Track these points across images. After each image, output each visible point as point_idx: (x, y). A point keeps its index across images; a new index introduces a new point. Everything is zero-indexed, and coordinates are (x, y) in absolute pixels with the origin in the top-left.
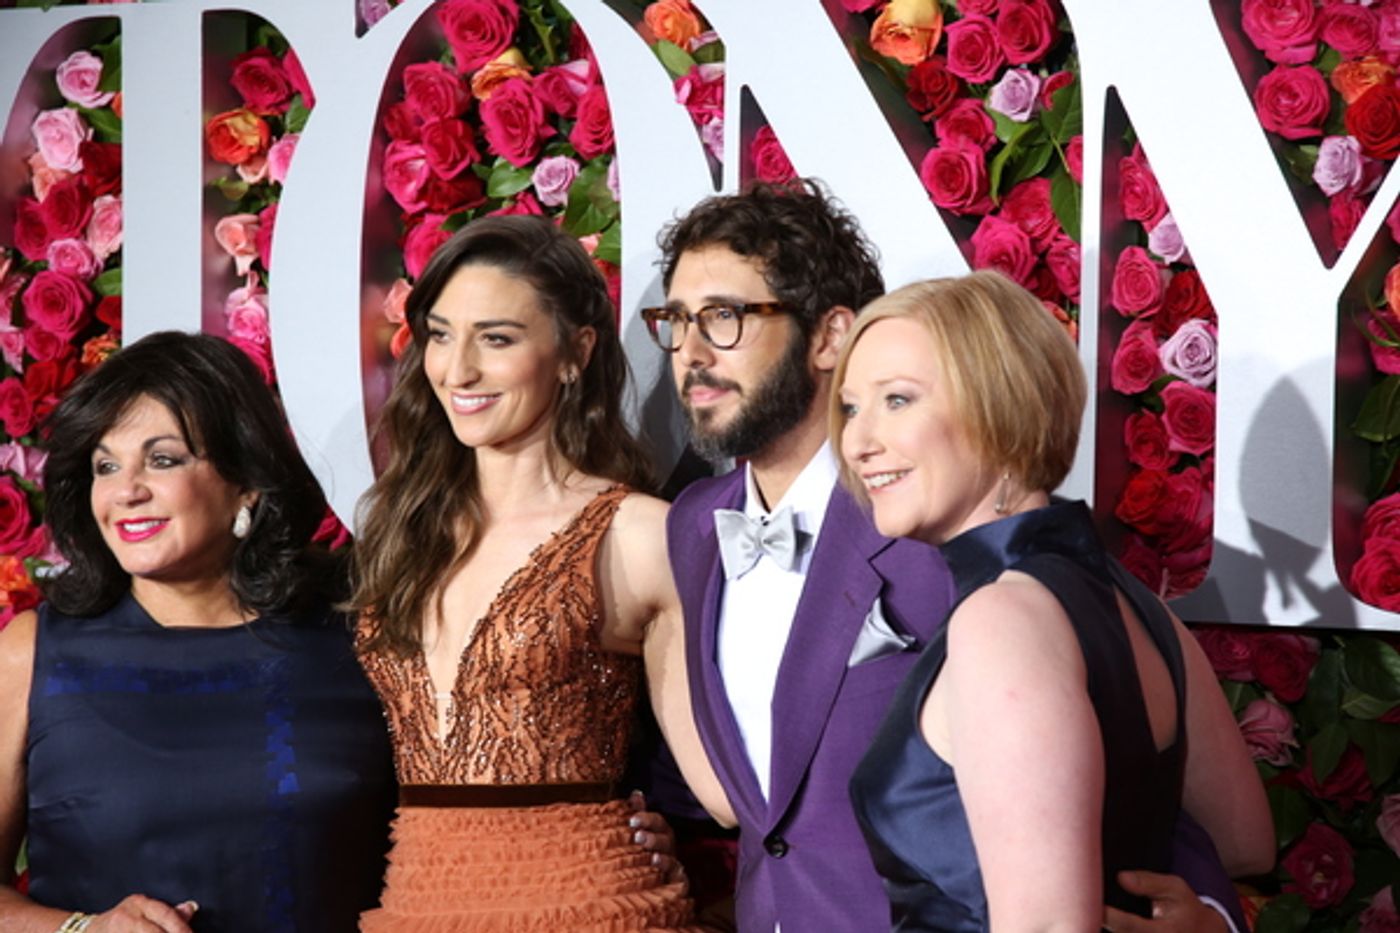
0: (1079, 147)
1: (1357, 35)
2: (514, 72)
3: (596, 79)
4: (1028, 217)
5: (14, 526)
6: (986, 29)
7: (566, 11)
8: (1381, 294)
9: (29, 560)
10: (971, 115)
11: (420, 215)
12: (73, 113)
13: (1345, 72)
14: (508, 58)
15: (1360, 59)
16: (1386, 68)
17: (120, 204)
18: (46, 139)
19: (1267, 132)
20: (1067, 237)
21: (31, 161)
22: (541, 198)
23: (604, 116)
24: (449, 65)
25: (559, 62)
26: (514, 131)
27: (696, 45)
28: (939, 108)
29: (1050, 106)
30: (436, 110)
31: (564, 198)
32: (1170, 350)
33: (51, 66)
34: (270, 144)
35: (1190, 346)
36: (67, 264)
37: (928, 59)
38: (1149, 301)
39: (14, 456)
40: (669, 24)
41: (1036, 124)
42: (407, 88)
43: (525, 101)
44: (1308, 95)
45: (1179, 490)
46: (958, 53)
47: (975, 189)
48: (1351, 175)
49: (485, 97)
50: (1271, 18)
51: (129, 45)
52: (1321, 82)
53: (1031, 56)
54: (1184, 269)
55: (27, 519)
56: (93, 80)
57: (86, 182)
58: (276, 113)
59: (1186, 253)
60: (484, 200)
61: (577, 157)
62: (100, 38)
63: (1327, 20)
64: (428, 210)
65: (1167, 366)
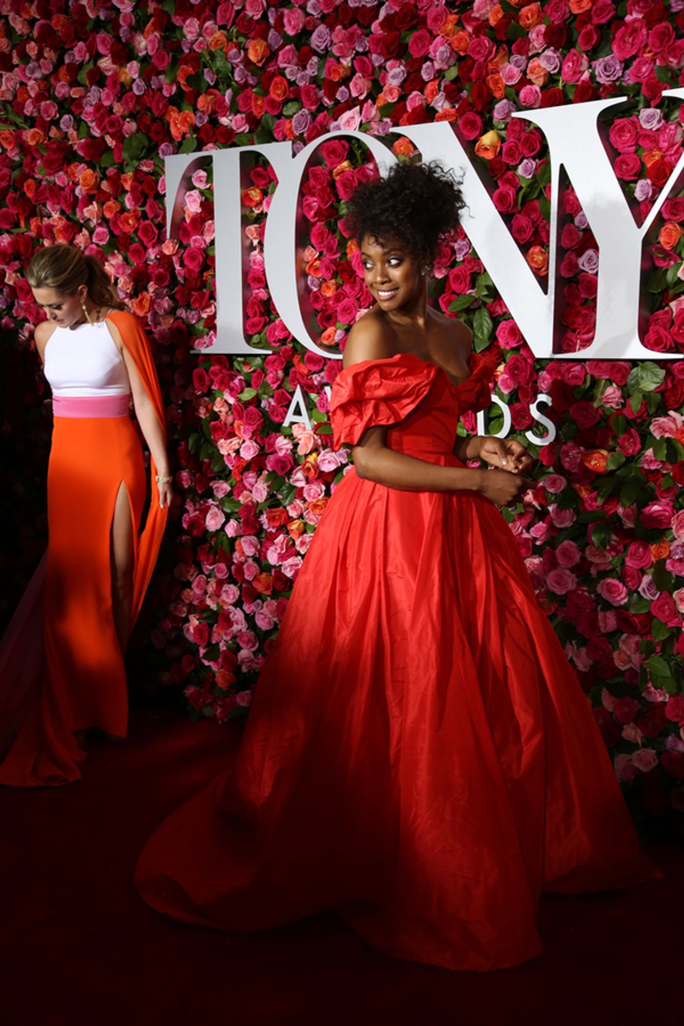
0: (550, 188)
1: (651, 142)
2: (347, 169)
3: (376, 169)
4: (531, 214)
6: (516, 144)
8: (657, 238)
10: (511, 177)
11: (316, 222)
12: (197, 192)
13: (646, 155)
14: (345, 164)
15: (652, 150)
16: (661, 153)
17: (213, 223)
18: (189, 202)
19: (618, 178)
20: (545, 222)
21: (185, 209)
24: (325, 167)
25: (363, 164)
26: (348, 190)
27: (412, 155)
28: (499, 175)
29: (539, 172)
30: (320, 183)
32: (582, 260)
33: (190, 175)
34: (263, 199)
35: (589, 259)
36: (197, 244)
37: (496, 157)
38: (574, 244)
39: (182, 313)
40: (402, 148)
41: (534, 180)
42: (310, 176)
43: (351, 178)
44: (633, 164)
45: (584, 312)
46: (506, 154)
47: (512, 204)
48: (648, 194)
49: (337, 178)
50: (620, 136)
51: (215, 166)
52: (638, 159)
53: (533, 154)
54: (588, 231)
56: (204, 179)
57: (202, 215)
58: (265, 187)
59: (588, 225)
60: (337, 216)
62: (205, 164)
63: (640, 136)
64: (318, 220)
65: (582, 267)
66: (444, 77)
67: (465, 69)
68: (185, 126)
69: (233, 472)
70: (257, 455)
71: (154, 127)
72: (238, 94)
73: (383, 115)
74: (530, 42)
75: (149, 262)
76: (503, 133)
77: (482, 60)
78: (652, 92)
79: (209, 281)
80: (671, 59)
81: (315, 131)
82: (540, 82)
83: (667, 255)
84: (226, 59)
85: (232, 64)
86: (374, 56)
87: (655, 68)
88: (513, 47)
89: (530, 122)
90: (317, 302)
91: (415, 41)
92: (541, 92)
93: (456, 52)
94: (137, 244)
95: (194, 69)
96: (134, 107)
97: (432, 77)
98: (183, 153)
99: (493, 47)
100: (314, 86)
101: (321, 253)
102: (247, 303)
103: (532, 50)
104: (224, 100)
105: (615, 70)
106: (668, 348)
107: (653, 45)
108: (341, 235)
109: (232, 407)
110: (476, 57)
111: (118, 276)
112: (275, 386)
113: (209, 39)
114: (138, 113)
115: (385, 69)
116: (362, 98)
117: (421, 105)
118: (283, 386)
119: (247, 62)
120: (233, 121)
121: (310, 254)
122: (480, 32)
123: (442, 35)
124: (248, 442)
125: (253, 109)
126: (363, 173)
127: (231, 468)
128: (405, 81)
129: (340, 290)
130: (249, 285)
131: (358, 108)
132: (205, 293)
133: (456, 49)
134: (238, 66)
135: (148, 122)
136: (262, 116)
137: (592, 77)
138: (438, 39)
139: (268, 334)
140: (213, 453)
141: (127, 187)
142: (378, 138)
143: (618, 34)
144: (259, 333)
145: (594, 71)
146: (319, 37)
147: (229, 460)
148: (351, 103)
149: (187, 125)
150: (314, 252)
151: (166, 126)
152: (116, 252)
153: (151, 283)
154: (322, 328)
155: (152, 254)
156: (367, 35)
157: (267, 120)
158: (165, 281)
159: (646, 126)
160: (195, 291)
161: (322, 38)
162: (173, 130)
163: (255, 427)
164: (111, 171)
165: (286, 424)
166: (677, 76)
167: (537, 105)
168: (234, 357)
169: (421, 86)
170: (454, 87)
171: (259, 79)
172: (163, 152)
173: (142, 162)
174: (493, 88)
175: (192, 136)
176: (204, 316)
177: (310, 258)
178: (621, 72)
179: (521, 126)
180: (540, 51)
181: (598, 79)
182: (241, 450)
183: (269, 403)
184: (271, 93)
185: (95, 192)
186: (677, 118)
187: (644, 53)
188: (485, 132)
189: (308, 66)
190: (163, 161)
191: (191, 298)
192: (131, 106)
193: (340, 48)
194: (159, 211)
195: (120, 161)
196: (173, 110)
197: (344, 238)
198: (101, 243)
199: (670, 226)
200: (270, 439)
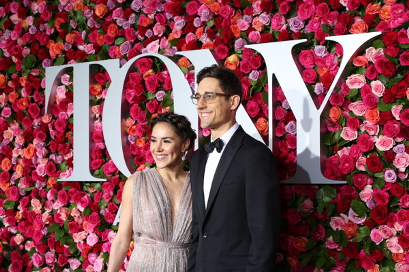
0: (268, 86)
1: (322, 63)
2: (152, 74)
3: (168, 74)
4: (258, 100)
5: (53, 171)
6: (248, 62)
7: (162, 61)
8: (329, 115)
9: (56, 178)
10: (246, 80)
11: (133, 104)
12: (64, 86)
13: (320, 70)
14: (150, 71)
15: (322, 68)
16: (327, 69)
17: (73, 104)
18: (59, 92)
19: (305, 82)
20: (266, 105)
21: (56, 96)
22: (158, 99)
23: (170, 82)
24: (138, 73)
25: (161, 71)
26: (152, 86)
27: (189, 67)
29: (261, 77)
30: (136, 82)
31: (162, 99)
32: (287, 127)
33: (59, 77)
34: (102, 90)
35: (291, 126)
36: (63, 117)
37: (236, 69)
38: (282, 118)
39: (53, 157)
40: (183, 63)
41: (258, 82)
42: (130, 78)
43: (154, 79)
44: (313, 75)
45: (290, 156)
46: (243, 67)
47: (247, 95)
48: (321, 91)
49: (146, 79)
50: (305, 59)
52: (315, 72)
53: (257, 68)
54: (290, 110)
55: (56, 169)
56: (68, 80)
57: (67, 100)
58: (104, 84)
59: (290, 107)
60: (146, 100)
61: (165, 91)
62: (69, 71)
63: (316, 60)
64: (134, 103)
65: (287, 130)
66: (206, 25)
67: (218, 22)
68: (58, 51)
69: (82, 254)
70: (97, 243)
71: (40, 51)
72: (89, 34)
73: (172, 45)
74: (253, 9)
75: (34, 127)
76: (241, 56)
77: (227, 17)
78: (320, 37)
79: (70, 138)
80: (329, 21)
81: (133, 53)
82: (260, 29)
83: (334, 125)
84: (83, 15)
85: (86, 17)
86: (167, 14)
87: (321, 25)
88: (244, 11)
89: (255, 51)
90: (134, 150)
91: (190, 7)
92: (260, 34)
93: (213, 13)
94: (28, 117)
95: (64, 20)
96: (29, 41)
97: (200, 25)
98: (56, 65)
99: (233, 10)
100: (133, 29)
101: (136, 122)
102: (92, 151)
103: (255, 13)
104: (81, 36)
105: (300, 24)
106: (338, 177)
107: (319, 14)
108: (148, 111)
109: (82, 214)
110: (224, 16)
111: (15, 135)
112: (108, 200)
113: (74, 4)
114: (31, 44)
115: (173, 20)
116: (160, 36)
117: (194, 40)
118: (113, 200)
119: (95, 16)
120: (86, 48)
121: (130, 122)
122: (226, 3)
123: (204, 4)
124: (91, 235)
125: (98, 41)
126: (161, 77)
127: (81, 251)
128: (184, 27)
129: (147, 143)
130: (93, 141)
131: (158, 40)
132: (67, 145)
133: (213, 11)
134: (89, 18)
135: (37, 48)
136: (102, 45)
137: (288, 28)
138: (202, 6)
139: (104, 170)
140: (70, 242)
141: (23, 84)
142: (170, 57)
143: (300, 7)
144: (99, 169)
145: (288, 25)
146: (136, 3)
147: (80, 246)
148: (154, 38)
149: (59, 50)
150: (132, 121)
151: (47, 51)
152: (15, 121)
153: (35, 139)
154: (137, 165)
155: (36, 123)
156: (163, 3)
157: (105, 47)
158: (43, 138)
159: (319, 55)
160: (61, 144)
161: (137, 4)
162: (51, 53)
163: (96, 225)
164: (14, 76)
165: (115, 224)
166: (333, 30)
167: (259, 41)
168: (84, 183)
169: (194, 30)
170: (212, 31)
171: (102, 25)
172: (45, 64)
173: (33, 70)
174: (234, 32)
175: (62, 56)
176: (66, 158)
177: (130, 125)
178: (303, 25)
179: (250, 53)
180: (259, 14)
181: (291, 29)
182: (87, 240)
183: (105, 211)
184: (108, 32)
185: (4, 87)
186: (334, 51)
187: (314, 17)
188: (230, 55)
189: (130, 19)
190: (44, 69)
191: (58, 148)
192: (28, 40)
193: (148, 9)
194: (41, 98)
195: (20, 70)
196: (52, 42)
197: (150, 113)
198: (6, 117)
199: (335, 108)
200: (105, 232)
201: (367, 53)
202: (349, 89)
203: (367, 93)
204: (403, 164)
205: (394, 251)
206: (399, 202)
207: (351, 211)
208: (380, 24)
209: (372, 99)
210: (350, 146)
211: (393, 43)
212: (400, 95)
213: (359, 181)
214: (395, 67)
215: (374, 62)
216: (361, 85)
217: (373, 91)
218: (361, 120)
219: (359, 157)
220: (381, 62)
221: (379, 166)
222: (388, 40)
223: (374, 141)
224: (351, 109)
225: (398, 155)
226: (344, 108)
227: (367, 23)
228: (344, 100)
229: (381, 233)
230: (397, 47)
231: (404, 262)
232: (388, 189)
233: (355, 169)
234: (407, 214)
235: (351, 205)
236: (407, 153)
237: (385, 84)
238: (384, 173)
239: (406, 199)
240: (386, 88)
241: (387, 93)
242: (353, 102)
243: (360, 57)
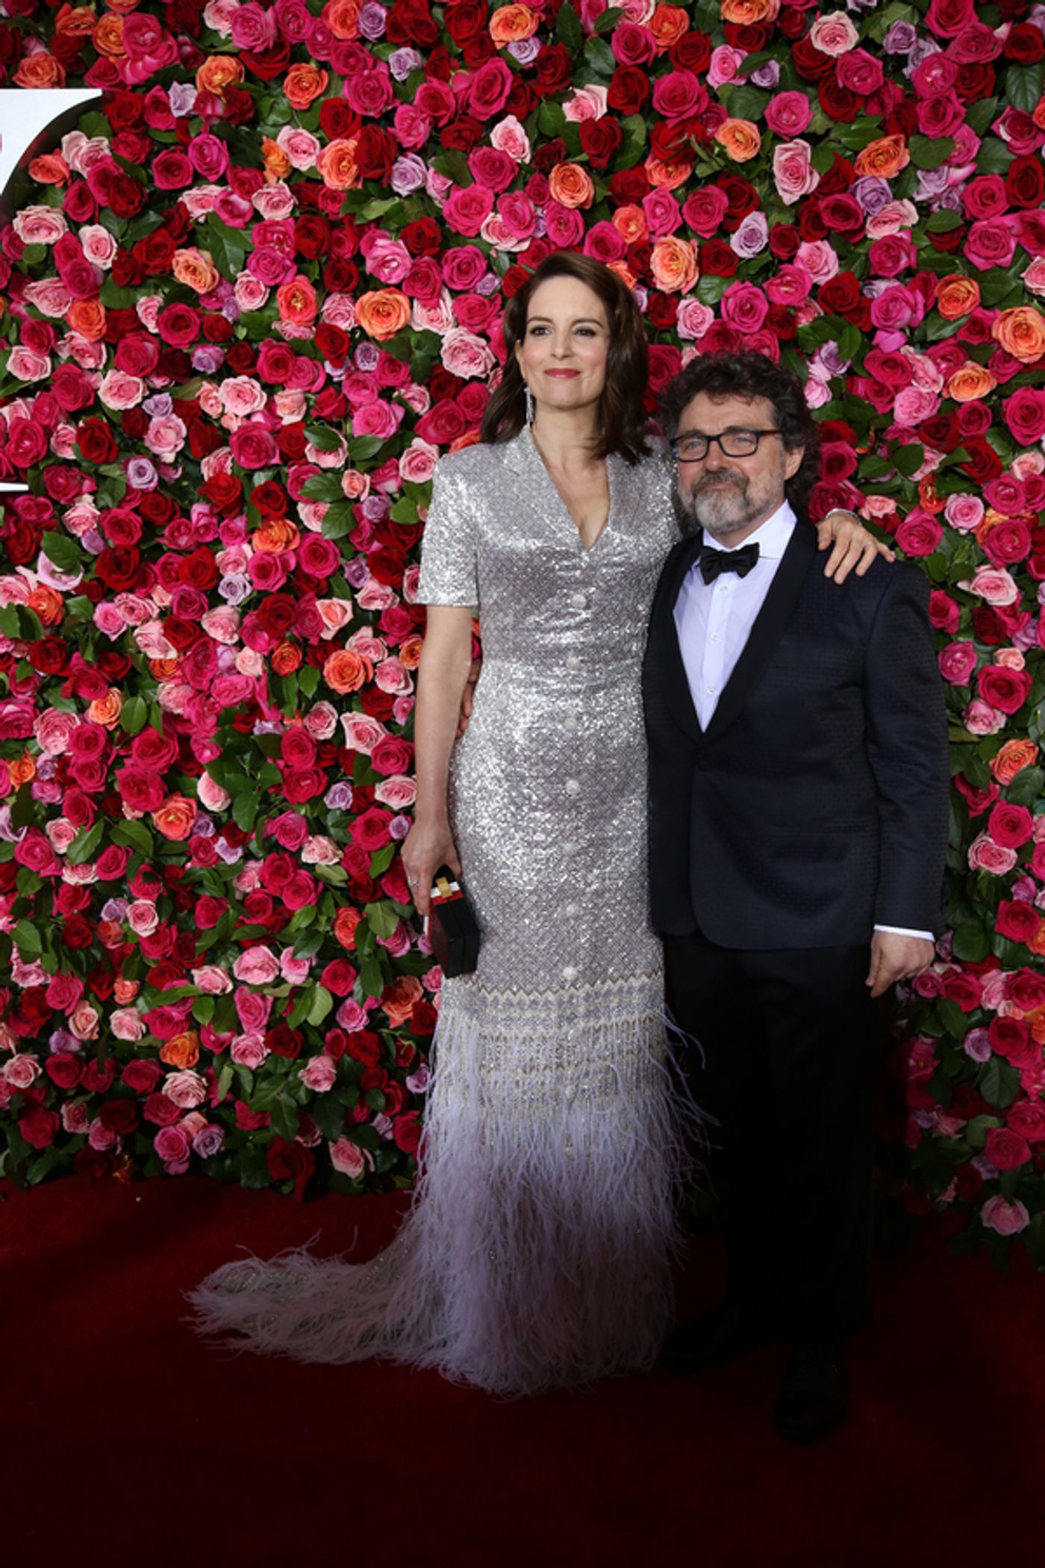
201: (64, 146)
202: (22, 243)
203: (71, 257)
204: (169, 444)
205: (154, 654)
206: (163, 536)
207: (43, 559)
208: (96, 68)
209: (84, 274)
210: (33, 396)
211: (135, 126)
212: (155, 268)
213: (59, 485)
214: (142, 193)
215: (85, 175)
216: (54, 237)
217: (87, 253)
218: (59, 328)
219: (57, 424)
220: (103, 177)
221: (110, 449)
222: (119, 116)
223: (95, 386)
224: (28, 297)
225: (156, 420)
226: (12, 296)
227: (61, 60)
228: (10, 272)
229: (120, 613)
230: (144, 135)
231: (179, 681)
232: (135, 504)
233: (50, 454)
234: (181, 566)
235: (43, 544)
236: (179, 416)
237: (118, 234)
238: (126, 469)
239: (178, 529)
240: (121, 247)
241: (123, 260)
242: (36, 280)
243: (49, 159)
